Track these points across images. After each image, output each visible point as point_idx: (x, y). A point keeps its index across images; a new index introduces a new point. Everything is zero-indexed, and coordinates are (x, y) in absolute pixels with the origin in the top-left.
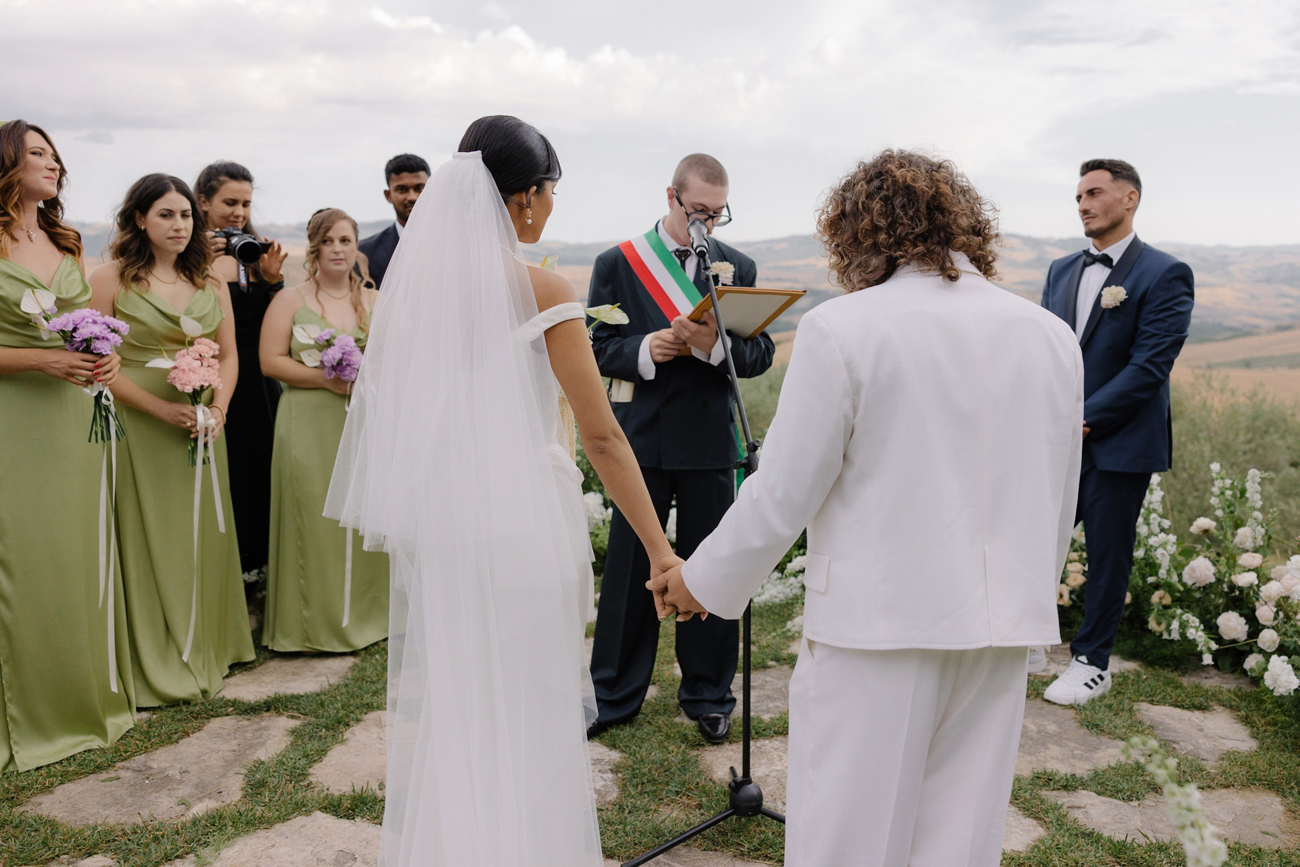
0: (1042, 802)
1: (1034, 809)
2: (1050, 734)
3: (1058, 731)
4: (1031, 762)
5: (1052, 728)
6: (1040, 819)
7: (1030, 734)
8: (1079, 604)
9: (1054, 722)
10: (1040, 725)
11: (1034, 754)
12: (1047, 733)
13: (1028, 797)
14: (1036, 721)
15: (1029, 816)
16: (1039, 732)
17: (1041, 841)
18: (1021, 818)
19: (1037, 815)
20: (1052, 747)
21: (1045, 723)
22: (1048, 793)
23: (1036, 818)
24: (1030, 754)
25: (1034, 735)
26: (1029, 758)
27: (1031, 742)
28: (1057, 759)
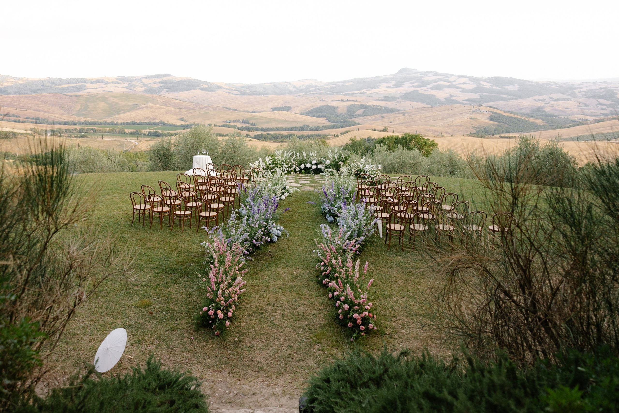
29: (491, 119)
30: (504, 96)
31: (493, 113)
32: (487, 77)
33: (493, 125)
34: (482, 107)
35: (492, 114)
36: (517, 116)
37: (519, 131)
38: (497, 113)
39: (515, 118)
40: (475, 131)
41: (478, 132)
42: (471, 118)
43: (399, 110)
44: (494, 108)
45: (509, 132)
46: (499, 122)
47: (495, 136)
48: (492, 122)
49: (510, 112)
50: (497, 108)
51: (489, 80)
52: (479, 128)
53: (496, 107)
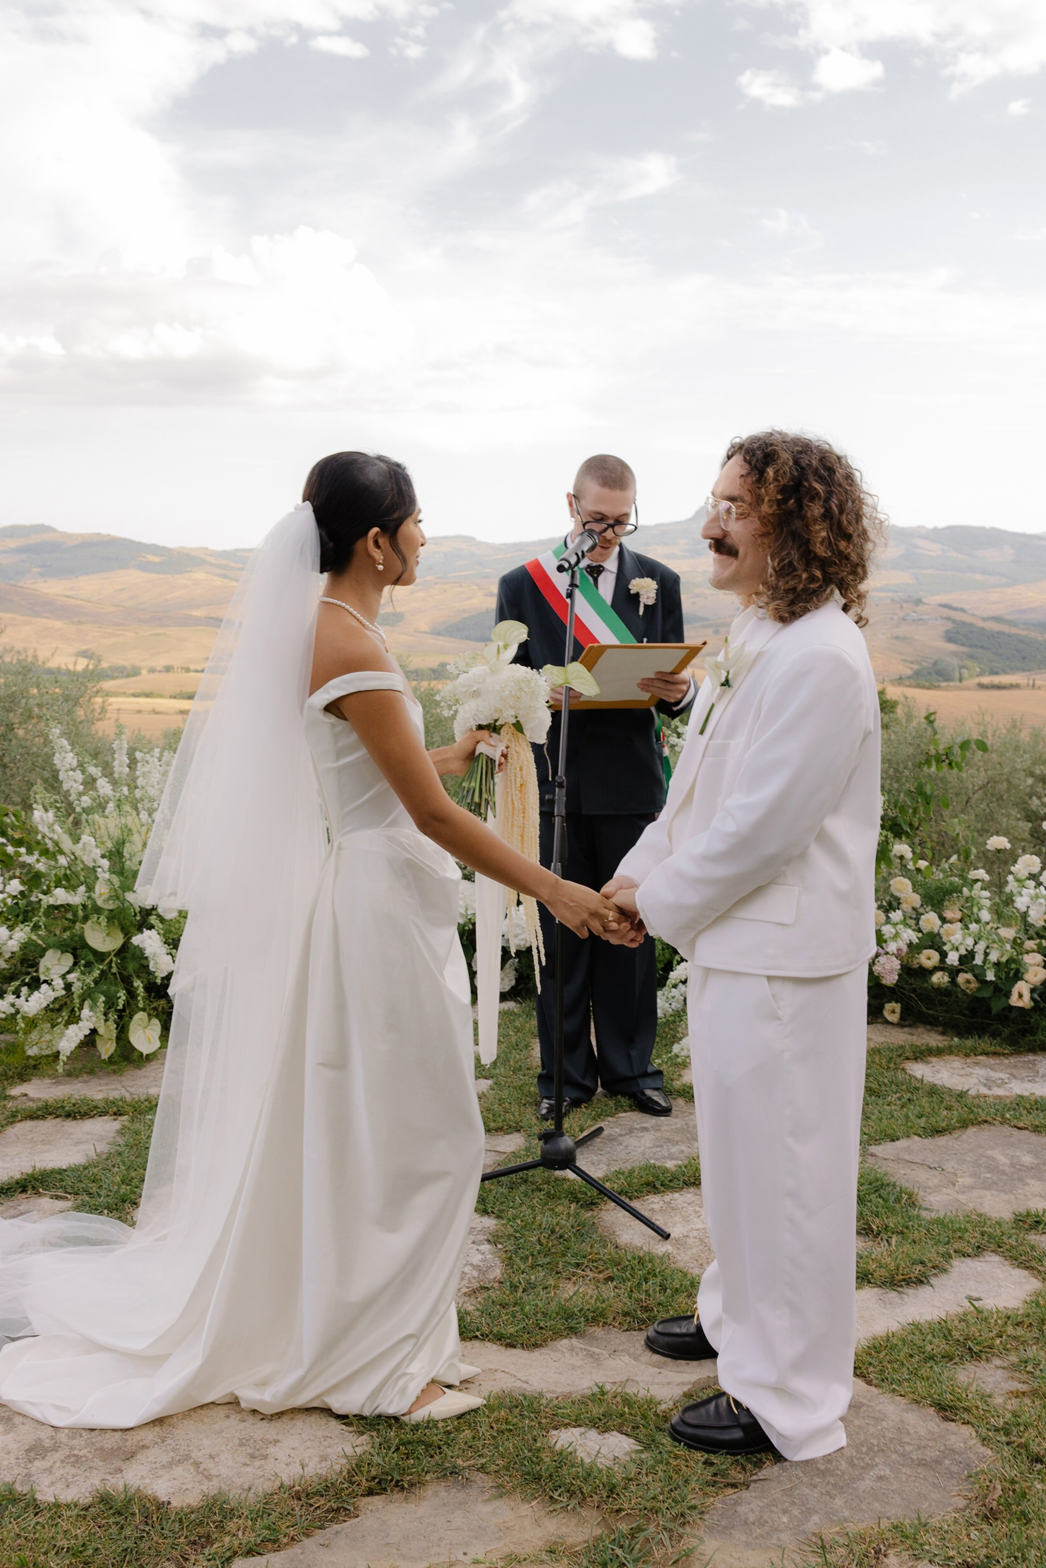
0: (1033, 1248)
1: (1023, 1258)
2: (1027, 1167)
3: (1036, 1162)
4: (1009, 1202)
5: (1027, 1159)
6: (1033, 1268)
7: (1001, 1167)
8: (1042, 1005)
9: (1030, 1152)
10: (1012, 1156)
11: (1011, 1192)
12: (1022, 1165)
13: (1014, 1243)
14: (1007, 1152)
15: (1018, 1267)
16: (1012, 1165)
17: (1038, 1294)
18: (1009, 1268)
19: (1028, 1264)
20: (1032, 1182)
21: (1017, 1154)
22: (1038, 1237)
23: (1027, 1268)
24: (1006, 1193)
25: (1007, 1168)
26: (1006, 1197)
27: (1005, 1178)
28: (1041, 1196)
29: (950, 638)
30: (978, 577)
31: (954, 621)
32: (930, 525)
33: (954, 654)
34: (921, 608)
35: (950, 626)
36: (1014, 631)
37: (1023, 670)
38: (964, 624)
39: (1010, 636)
40: (909, 672)
41: (917, 674)
42: (897, 638)
43: (701, 619)
44: (955, 609)
45: (996, 673)
46: (970, 646)
47: (965, 683)
48: (952, 647)
49: (997, 619)
50: (962, 610)
51: (937, 535)
52: (918, 663)
53: (959, 605)
